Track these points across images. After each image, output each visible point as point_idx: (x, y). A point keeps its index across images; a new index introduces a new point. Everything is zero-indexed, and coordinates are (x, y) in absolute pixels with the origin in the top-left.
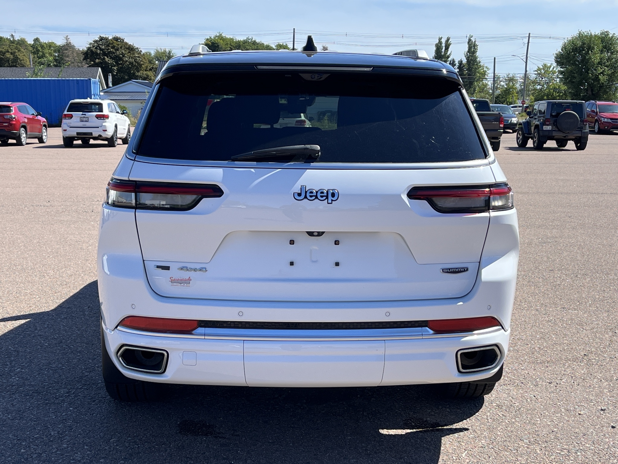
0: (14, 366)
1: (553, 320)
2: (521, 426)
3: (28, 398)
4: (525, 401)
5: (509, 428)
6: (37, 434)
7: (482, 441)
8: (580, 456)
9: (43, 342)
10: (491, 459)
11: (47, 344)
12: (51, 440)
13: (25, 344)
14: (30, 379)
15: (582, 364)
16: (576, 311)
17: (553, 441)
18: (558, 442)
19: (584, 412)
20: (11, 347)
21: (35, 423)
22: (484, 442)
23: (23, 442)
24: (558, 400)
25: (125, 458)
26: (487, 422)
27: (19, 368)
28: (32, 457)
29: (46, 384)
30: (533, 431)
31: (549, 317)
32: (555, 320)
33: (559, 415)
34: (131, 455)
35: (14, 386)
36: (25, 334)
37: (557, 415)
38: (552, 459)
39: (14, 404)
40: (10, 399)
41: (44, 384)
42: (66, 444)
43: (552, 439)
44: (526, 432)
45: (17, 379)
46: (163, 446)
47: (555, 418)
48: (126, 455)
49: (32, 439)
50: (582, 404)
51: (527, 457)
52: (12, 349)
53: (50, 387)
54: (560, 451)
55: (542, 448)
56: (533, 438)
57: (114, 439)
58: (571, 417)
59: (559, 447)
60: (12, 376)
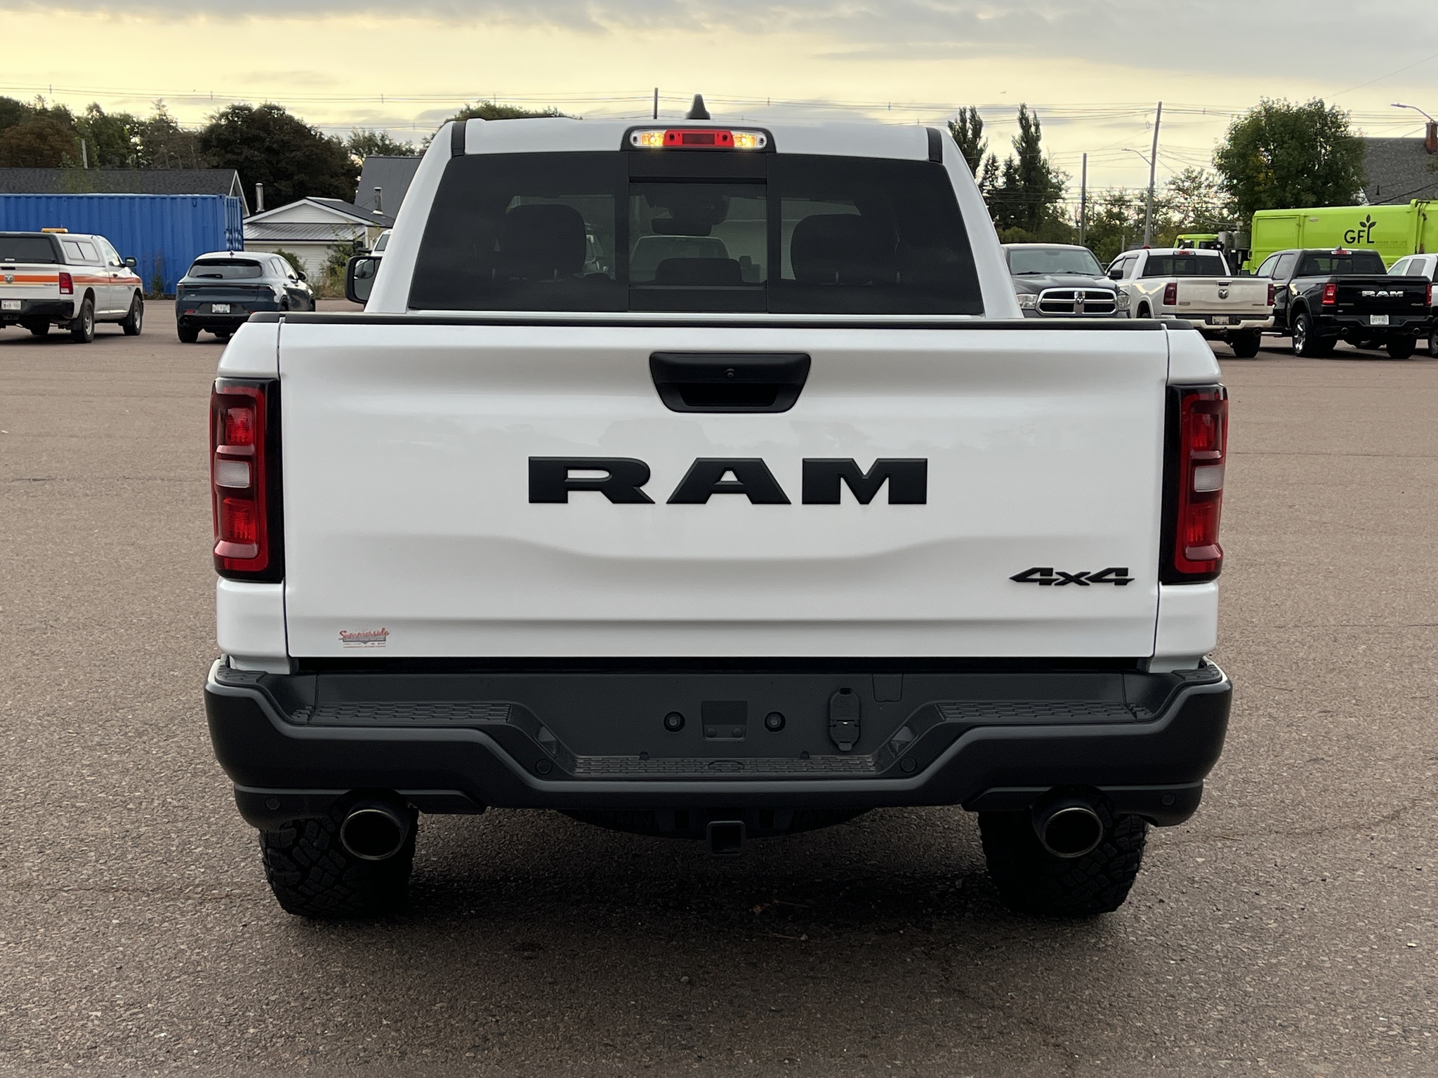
0: (190, 843)
1: (1309, 738)
2: (1292, 974)
3: (235, 912)
4: (1288, 918)
5: (1269, 979)
6: (275, 994)
7: (1219, 1008)
10: (1245, 1045)
12: (307, 1005)
14: (227, 871)
15: (1390, 836)
16: (1353, 719)
17: (1366, 1005)
18: (1378, 1008)
19: (1418, 942)
20: (172, 799)
21: (264, 968)
22: (1223, 1008)
23: (250, 1011)
24: (1358, 915)
25: (474, 1046)
26: (1218, 964)
27: (200, 845)
28: (275, 1044)
30: (1321, 985)
31: (1300, 733)
32: (1312, 738)
34: (486, 1039)
35: (198, 886)
36: (194, 768)
37: (1362, 949)
38: (1374, 1046)
39: (209, 926)
40: (196, 916)
43: (1363, 1003)
44: (1306, 988)
45: (202, 870)
46: (549, 1018)
47: (1360, 956)
48: (473, 1039)
49: (267, 1005)
50: (1408, 924)
51: (1320, 1041)
52: (175, 803)
54: (1385, 1029)
55: (1348, 1022)
56: (1324, 999)
57: (441, 1004)
58: (1392, 953)
59: (1381, 1019)
60: (187, 865)
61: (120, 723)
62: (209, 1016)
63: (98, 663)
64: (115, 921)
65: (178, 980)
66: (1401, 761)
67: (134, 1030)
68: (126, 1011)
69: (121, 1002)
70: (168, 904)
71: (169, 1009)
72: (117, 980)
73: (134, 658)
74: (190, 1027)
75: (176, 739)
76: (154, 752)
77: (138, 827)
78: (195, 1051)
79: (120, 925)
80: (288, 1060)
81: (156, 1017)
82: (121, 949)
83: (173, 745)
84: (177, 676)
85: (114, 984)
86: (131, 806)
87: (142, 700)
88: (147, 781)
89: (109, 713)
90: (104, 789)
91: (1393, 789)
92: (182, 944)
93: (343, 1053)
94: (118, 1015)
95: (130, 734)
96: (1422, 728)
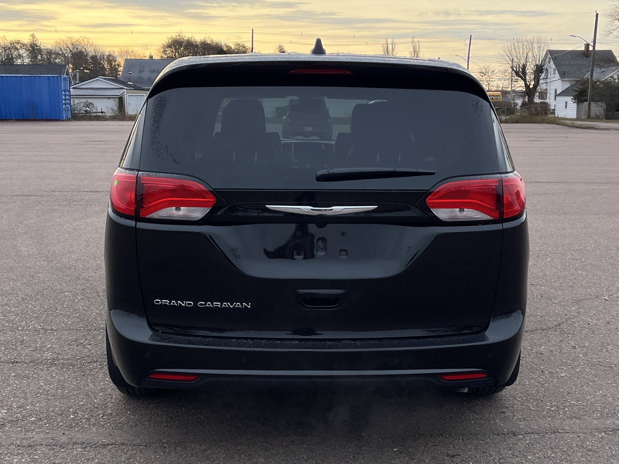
0: (45, 343)
3: (64, 370)
6: (82, 402)
8: (568, 412)
9: (66, 320)
11: (70, 322)
12: (96, 406)
13: (50, 322)
15: (556, 333)
16: (543, 287)
19: (565, 374)
20: (38, 325)
21: (77, 392)
23: (71, 409)
27: (50, 344)
28: (81, 422)
29: (79, 357)
30: (524, 391)
33: (544, 377)
35: (49, 360)
36: (48, 313)
37: (542, 377)
38: (545, 414)
40: (48, 372)
41: (77, 357)
42: (110, 410)
45: (51, 354)
49: (78, 406)
50: (561, 367)
52: (39, 327)
53: (83, 360)
54: (549, 408)
55: (534, 405)
56: (525, 397)
57: (153, 405)
58: (554, 379)
59: (548, 404)
60: (44, 352)
61: (15, 295)
62: (53, 411)
63: (5, 271)
64: (12, 375)
65: (40, 397)
66: (562, 303)
67: (21, 417)
68: (17, 410)
69: (15, 406)
70: (35, 367)
71: (36, 409)
72: (13, 397)
73: (21, 269)
74: (45, 416)
75: (39, 301)
76: (30, 307)
77: (23, 337)
78: (47, 425)
79: (15, 376)
80: (86, 428)
81: (30, 412)
82: (15, 385)
83: (38, 304)
84: (40, 276)
85: (12, 399)
86: (20, 328)
87: (24, 286)
88: (27, 319)
89: (10, 291)
90: (8, 322)
91: (559, 314)
92: (42, 383)
93: (111, 425)
94: (13, 411)
95: (19, 300)
96: (572, 290)
